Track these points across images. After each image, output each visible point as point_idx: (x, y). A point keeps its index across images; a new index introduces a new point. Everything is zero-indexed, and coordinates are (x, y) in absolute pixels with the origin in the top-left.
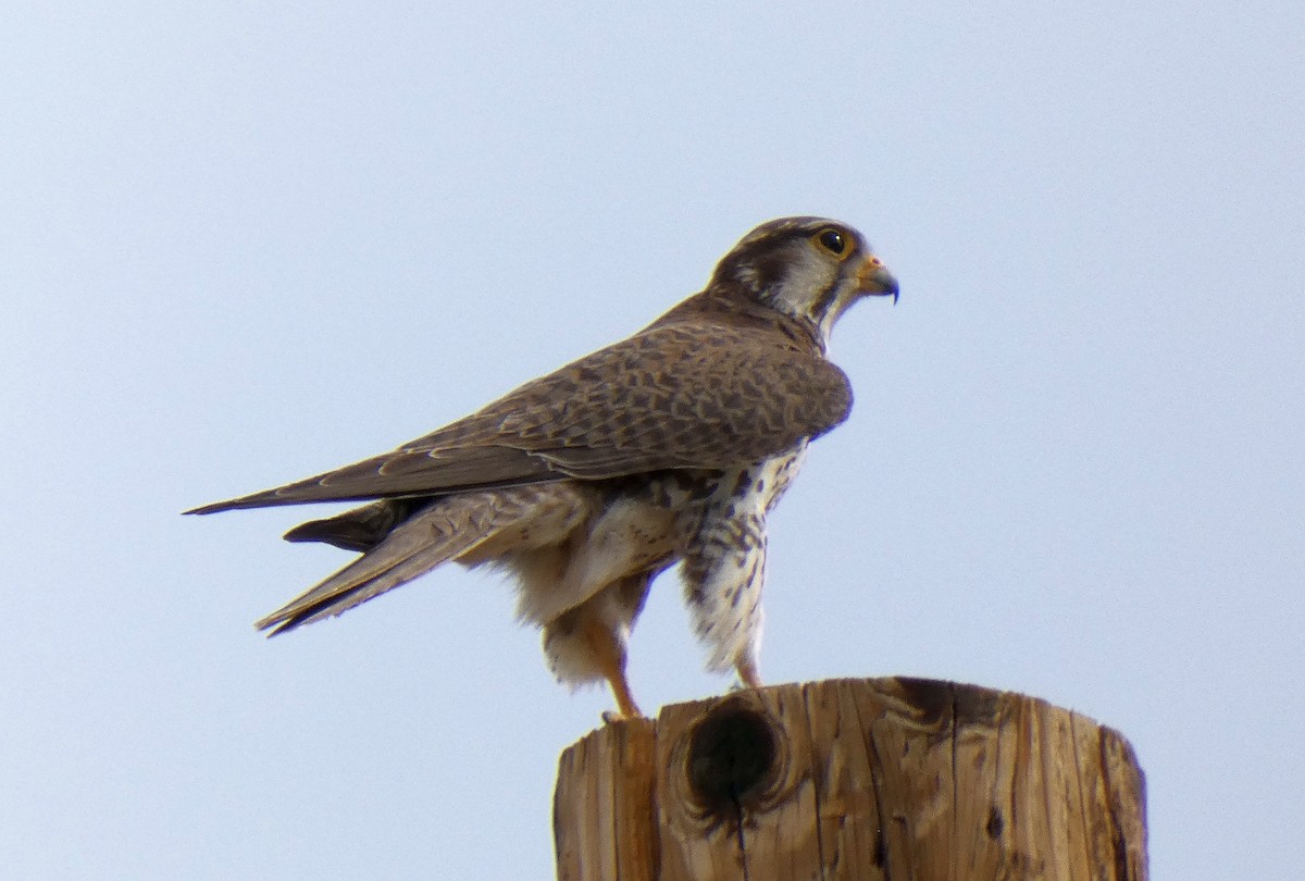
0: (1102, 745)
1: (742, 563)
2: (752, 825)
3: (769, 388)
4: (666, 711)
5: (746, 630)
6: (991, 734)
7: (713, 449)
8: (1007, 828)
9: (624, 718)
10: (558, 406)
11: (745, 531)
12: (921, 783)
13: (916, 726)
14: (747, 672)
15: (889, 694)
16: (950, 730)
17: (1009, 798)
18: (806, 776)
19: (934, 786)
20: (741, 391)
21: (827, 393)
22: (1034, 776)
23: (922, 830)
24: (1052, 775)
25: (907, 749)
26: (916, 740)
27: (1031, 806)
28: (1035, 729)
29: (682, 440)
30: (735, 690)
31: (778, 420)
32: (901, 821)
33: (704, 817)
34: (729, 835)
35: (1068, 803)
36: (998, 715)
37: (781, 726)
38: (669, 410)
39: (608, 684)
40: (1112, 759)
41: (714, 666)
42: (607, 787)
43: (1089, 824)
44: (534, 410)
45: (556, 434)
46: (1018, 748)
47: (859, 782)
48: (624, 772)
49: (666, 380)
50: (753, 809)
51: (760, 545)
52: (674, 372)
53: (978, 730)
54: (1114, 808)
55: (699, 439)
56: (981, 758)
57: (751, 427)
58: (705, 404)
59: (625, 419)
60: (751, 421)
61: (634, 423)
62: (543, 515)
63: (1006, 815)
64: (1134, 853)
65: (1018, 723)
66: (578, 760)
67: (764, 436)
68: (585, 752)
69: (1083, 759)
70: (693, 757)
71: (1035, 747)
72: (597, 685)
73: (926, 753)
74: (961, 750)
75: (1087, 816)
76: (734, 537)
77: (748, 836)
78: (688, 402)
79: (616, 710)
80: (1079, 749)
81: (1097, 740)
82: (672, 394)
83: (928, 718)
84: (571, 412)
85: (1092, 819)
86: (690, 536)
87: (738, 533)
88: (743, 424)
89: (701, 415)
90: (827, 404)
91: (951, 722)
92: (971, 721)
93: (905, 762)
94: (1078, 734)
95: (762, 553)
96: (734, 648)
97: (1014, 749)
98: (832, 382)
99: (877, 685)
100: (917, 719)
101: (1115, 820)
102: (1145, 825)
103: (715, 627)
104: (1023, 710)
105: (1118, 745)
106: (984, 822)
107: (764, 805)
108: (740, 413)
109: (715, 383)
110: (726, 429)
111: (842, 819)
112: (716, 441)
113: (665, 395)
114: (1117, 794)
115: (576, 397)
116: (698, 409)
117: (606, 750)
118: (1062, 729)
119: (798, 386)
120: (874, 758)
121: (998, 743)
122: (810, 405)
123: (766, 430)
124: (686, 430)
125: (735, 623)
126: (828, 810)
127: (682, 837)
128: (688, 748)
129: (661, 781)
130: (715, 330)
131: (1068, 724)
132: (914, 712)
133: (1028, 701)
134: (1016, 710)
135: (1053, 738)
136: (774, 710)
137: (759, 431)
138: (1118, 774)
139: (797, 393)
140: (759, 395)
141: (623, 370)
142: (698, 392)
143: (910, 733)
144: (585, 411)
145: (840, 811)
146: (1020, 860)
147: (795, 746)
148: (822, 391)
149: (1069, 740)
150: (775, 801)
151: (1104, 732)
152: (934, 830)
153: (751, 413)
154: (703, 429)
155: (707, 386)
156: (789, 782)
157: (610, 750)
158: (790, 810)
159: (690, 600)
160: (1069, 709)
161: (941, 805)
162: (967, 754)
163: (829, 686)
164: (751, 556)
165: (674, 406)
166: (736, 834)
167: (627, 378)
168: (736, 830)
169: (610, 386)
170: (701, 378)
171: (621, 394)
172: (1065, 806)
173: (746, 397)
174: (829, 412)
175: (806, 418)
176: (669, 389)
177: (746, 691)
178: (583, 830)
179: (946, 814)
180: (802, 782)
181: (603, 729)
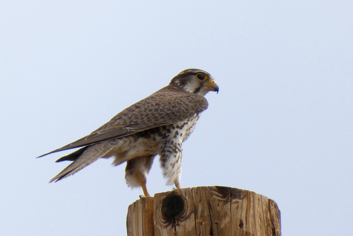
0: (269, 204)
1: (175, 156)
2: (178, 225)
3: (184, 102)
4: (156, 195)
5: (176, 174)
6: (240, 201)
7: (170, 119)
8: (244, 225)
9: (145, 197)
10: (130, 116)
11: (176, 147)
12: (222, 214)
13: (221, 199)
14: (177, 185)
15: (214, 191)
16: (230, 200)
17: (245, 217)
18: (192, 212)
19: (226, 214)
20: (176, 104)
21: (200, 102)
22: (251, 212)
23: (222, 226)
24: (256, 211)
25: (219, 205)
26: (221, 202)
27: (251, 219)
28: (252, 200)
29: (162, 118)
30: (174, 190)
31: (187, 110)
32: (217, 223)
33: (165, 223)
34: (172, 227)
35: (260, 219)
36: (242, 196)
37: (186, 199)
38: (158, 111)
39: (141, 188)
40: (272, 207)
41: (168, 183)
42: (140, 215)
43: (266, 224)
44: (124, 118)
45: (130, 122)
46: (247, 204)
47: (206, 214)
48: (144, 210)
49: (157, 104)
50: (179, 220)
51: (180, 151)
52: (159, 102)
53: (237, 200)
54: (272, 220)
55: (167, 117)
56: (238, 207)
57: (180, 112)
58: (167, 108)
59: (147, 115)
60: (180, 111)
61: (149, 116)
62: (124, 143)
63: (244, 222)
64: (278, 232)
65: (247, 198)
66: (133, 208)
67: (184, 114)
68: (135, 205)
69: (264, 207)
70: (163, 207)
71: (252, 204)
72: (138, 188)
73: (223, 206)
74: (233, 205)
75: (265, 222)
76: (173, 149)
77: (177, 228)
78: (163, 108)
79: (143, 195)
80: (263, 204)
81: (268, 202)
82: (159, 107)
83: (224, 197)
84: (133, 116)
85: (266, 223)
86: (162, 150)
87: (174, 148)
88: (178, 112)
89: (166, 111)
90: (200, 105)
91: (230, 198)
92: (235, 198)
93: (218, 208)
94: (263, 201)
95: (181, 153)
96: (173, 179)
97: (246, 205)
98: (201, 99)
99: (210, 188)
100: (221, 197)
101: (272, 223)
102: (280, 225)
103: (168, 174)
104: (249, 195)
105: (273, 204)
106: (239, 224)
107: (181, 220)
108: (177, 109)
109: (169, 103)
110: (174, 113)
111: (202, 223)
112: (171, 117)
113: (156, 108)
114: (273, 217)
115: (134, 113)
116: (166, 110)
117: (140, 205)
118: (259, 200)
119: (192, 101)
120: (210, 207)
121: (242, 203)
122: (195, 106)
123: (184, 112)
124: (163, 115)
125: (174, 172)
126: (198, 221)
127: (160, 228)
128: (161, 204)
129: (154, 214)
130: (170, 93)
131: (260, 199)
132: (220, 195)
133: (250, 192)
134: (247, 195)
135: (256, 202)
136: (184, 195)
137: (182, 113)
138: (273, 211)
139: (192, 103)
140: (182, 104)
141: (146, 105)
142: (165, 106)
143: (219, 201)
144: (137, 115)
145: (201, 221)
146: (248, 233)
147: (189, 204)
148: (198, 102)
149: (261, 203)
150: (184, 218)
151: (270, 200)
152: (226, 225)
153: (180, 109)
154: (168, 114)
155: (167, 104)
156: (188, 213)
157: (141, 205)
158: (188, 221)
159: (162, 167)
160: (261, 195)
161: (227, 219)
162: (234, 206)
163: (198, 188)
164: (178, 155)
165: (159, 110)
166: (174, 227)
167: (147, 106)
168: (174, 226)
169: (143, 109)
170: (166, 103)
171: (146, 110)
172: (259, 220)
173: (178, 105)
174: (201, 107)
175: (195, 108)
176: (158, 106)
177: (177, 190)
178: (134, 226)
179: (229, 222)
180: (191, 214)
181: (139, 200)
